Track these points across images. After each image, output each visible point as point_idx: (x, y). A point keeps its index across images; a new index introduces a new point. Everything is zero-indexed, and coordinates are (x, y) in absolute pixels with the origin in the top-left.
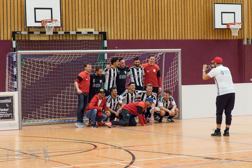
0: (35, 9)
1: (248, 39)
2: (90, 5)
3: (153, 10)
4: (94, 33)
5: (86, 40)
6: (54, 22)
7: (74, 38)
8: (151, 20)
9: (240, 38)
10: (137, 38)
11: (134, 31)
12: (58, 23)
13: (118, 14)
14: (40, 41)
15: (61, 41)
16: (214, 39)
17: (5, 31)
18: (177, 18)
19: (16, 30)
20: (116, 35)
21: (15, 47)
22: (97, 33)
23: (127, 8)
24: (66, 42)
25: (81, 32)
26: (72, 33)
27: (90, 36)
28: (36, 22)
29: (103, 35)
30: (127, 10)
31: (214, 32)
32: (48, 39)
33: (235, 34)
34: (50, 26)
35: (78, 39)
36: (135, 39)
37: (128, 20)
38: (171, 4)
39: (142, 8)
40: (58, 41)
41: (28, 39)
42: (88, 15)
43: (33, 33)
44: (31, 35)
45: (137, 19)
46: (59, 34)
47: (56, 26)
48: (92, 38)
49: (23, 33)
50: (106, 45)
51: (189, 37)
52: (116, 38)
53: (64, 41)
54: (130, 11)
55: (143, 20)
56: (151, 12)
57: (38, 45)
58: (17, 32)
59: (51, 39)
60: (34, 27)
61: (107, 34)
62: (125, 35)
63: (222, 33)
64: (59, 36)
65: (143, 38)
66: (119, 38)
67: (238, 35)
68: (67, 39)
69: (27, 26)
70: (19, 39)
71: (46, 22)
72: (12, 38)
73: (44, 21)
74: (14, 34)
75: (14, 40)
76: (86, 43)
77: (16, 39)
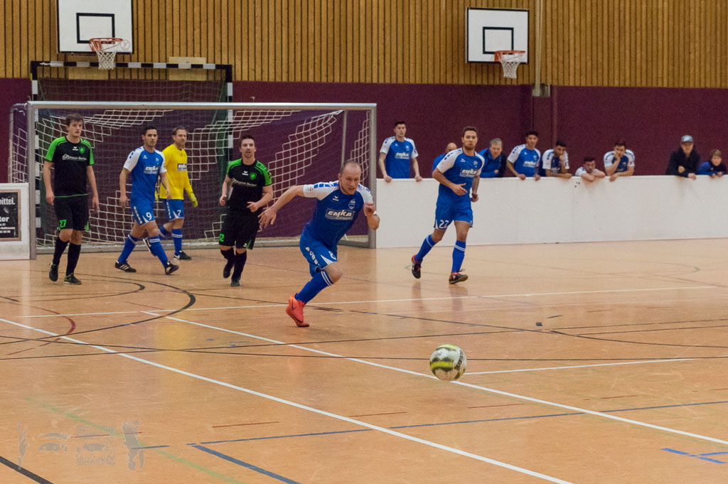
0: (78, 15)
1: (543, 86)
2: (197, 9)
3: (334, 20)
4: (205, 67)
5: (187, 82)
6: (117, 43)
7: (163, 77)
8: (330, 41)
9: (526, 82)
10: (298, 79)
11: (292, 65)
12: (127, 46)
13: (258, 28)
14: (90, 82)
15: (134, 82)
16: (467, 82)
17: (17, 59)
18: (388, 38)
19: (39, 59)
20: (252, 73)
21: (37, 93)
22: (212, 66)
23: (278, 16)
24: (146, 84)
25: (177, 65)
26: (157, 65)
27: (196, 73)
28: (79, 41)
29: (224, 71)
30: (278, 19)
31: (467, 69)
32: (107, 78)
33: (510, 74)
34: (108, 51)
35: (170, 79)
36: (293, 80)
37: (278, 42)
38: (375, 9)
39: (311, 17)
40: (127, 82)
41: (63, 77)
42: (194, 30)
43: (74, 64)
44: (70, 68)
45: (298, 40)
46: (131, 69)
47: (122, 51)
48: (201, 78)
49: (52, 64)
50: (230, 93)
51: (413, 78)
52: (252, 79)
53: (139, 83)
54: (285, 23)
55: (311, 41)
56: (330, 25)
57: (85, 91)
58: (41, 62)
59: (113, 77)
60: (75, 52)
61: (233, 69)
62: (272, 71)
63: (485, 71)
64: (129, 71)
65: (311, 80)
66: (258, 78)
67: (516, 77)
68: (147, 78)
69: (61, 50)
70: (45, 76)
71: (102, 42)
72: (31, 74)
73: (96, 42)
74: (34, 66)
75: (35, 78)
76: (187, 87)
77: (38, 77)
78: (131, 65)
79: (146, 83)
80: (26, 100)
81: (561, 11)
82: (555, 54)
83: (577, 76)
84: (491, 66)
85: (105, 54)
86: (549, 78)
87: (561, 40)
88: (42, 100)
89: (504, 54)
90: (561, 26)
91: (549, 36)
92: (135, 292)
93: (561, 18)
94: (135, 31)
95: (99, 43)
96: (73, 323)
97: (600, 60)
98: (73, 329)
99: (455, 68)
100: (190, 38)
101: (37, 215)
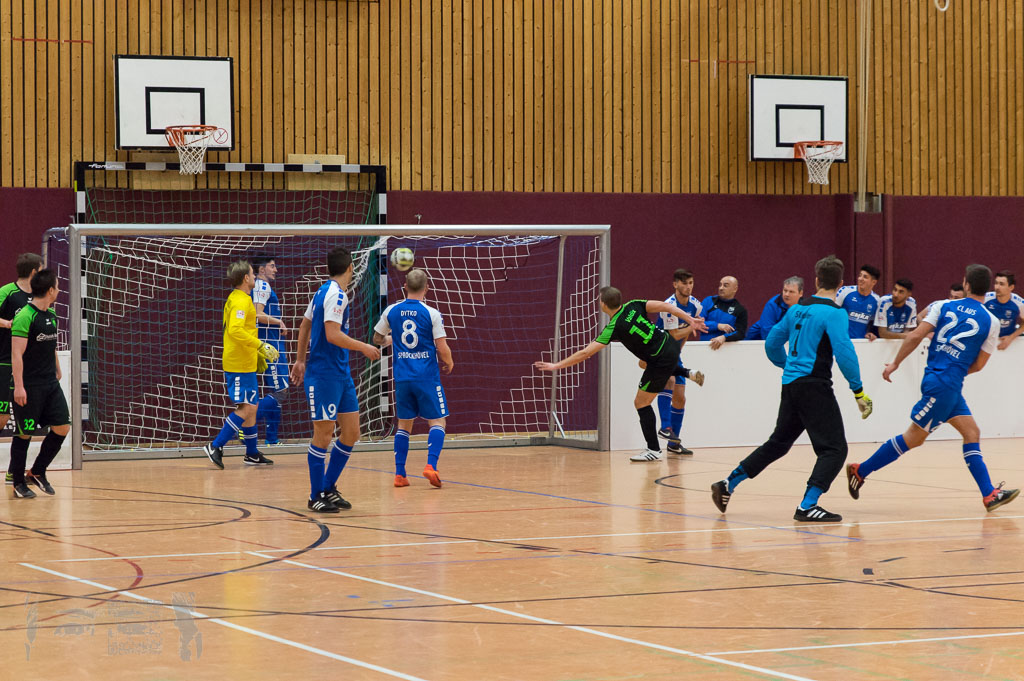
0: (149, 90)
1: (869, 195)
2: (331, 80)
3: (543, 95)
4: (343, 171)
5: (317, 193)
6: (207, 133)
7: (279, 186)
8: (538, 128)
9: (844, 191)
10: (489, 188)
11: (479, 166)
12: (224, 136)
13: (426, 110)
14: (167, 194)
15: (234, 194)
16: (752, 191)
17: (53, 160)
18: (627, 122)
19: (88, 158)
20: (417, 179)
21: (84, 211)
22: (355, 169)
23: (457, 89)
24: (252, 196)
25: (301, 166)
26: (269, 167)
27: (329, 178)
28: (150, 131)
29: (374, 174)
30: (457, 95)
31: (752, 170)
32: (192, 187)
33: (819, 178)
34: (193, 145)
35: (290, 188)
36: (481, 189)
37: (458, 129)
38: (608, 79)
39: (508, 90)
40: (224, 194)
41: (126, 186)
42: (327, 112)
43: (141, 166)
44: (136, 173)
45: (489, 126)
46: (229, 173)
47: (216, 145)
48: (339, 186)
50: (383, 209)
51: (667, 185)
52: (417, 188)
53: (242, 194)
54: (467, 99)
55: (509, 129)
56: (538, 103)
57: (158, 207)
58: (92, 163)
59: (202, 185)
60: (144, 148)
61: (388, 172)
62: (448, 176)
63: (780, 173)
64: (226, 177)
65: (508, 188)
66: (427, 187)
67: (828, 182)
68: (254, 188)
69: (122, 144)
70: (97, 185)
71: (185, 133)
72: (76, 182)
73: (175, 131)
74: (80, 169)
75: (81, 188)
76: (316, 202)
77: (86, 186)
78: (229, 167)
79: (251, 194)
80: (67, 222)
81: (897, 79)
82: (889, 148)
83: (925, 181)
84: (789, 166)
85: (190, 150)
86: (880, 183)
87: (898, 124)
88: (93, 222)
89: (809, 146)
90: (897, 103)
91: (879, 119)
92: (235, 520)
93: (897, 91)
94: (237, 115)
95: (179, 132)
96: (140, 572)
97: (959, 156)
98: (138, 580)
99: (733, 170)
100: (321, 125)
101: (84, 401)
